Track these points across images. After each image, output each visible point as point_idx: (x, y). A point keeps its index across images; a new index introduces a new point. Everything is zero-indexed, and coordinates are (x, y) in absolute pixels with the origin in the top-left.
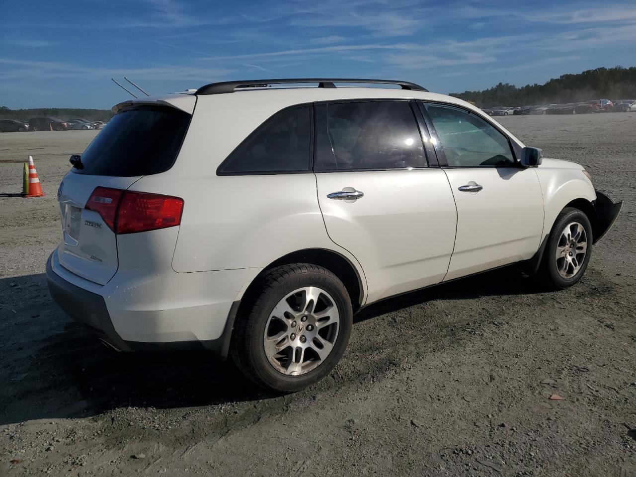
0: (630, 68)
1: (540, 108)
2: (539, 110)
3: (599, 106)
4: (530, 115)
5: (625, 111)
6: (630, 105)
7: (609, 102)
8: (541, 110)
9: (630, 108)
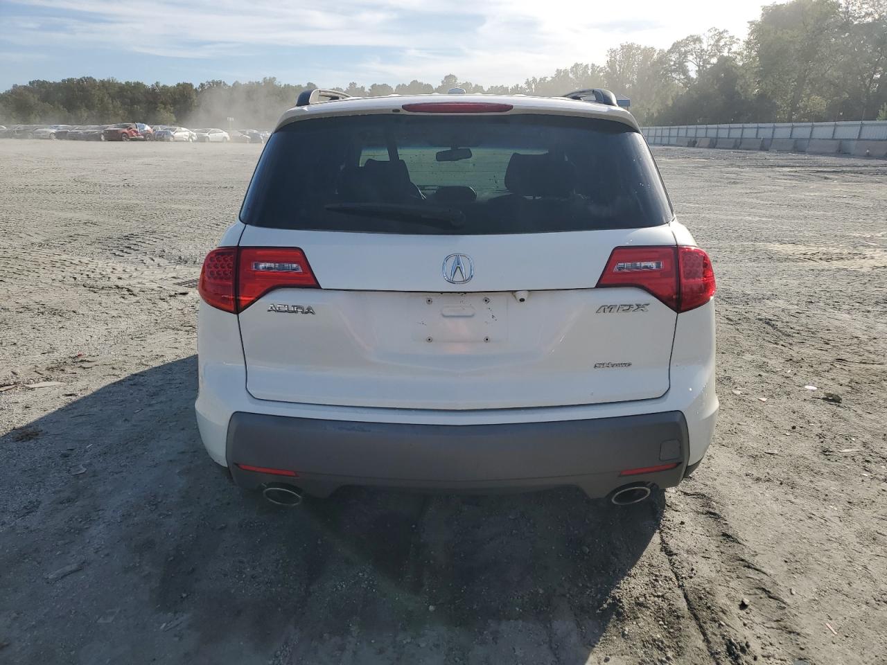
0: (126, 83)
1: (45, 130)
2: (43, 132)
3: (136, 132)
4: (27, 138)
5: (168, 140)
6: (172, 133)
7: (147, 128)
8: (46, 132)
9: (173, 136)
